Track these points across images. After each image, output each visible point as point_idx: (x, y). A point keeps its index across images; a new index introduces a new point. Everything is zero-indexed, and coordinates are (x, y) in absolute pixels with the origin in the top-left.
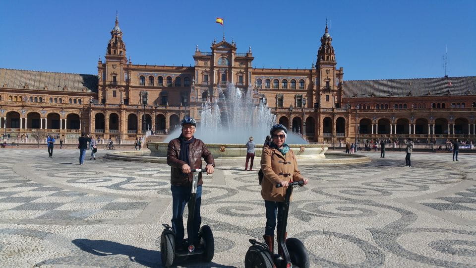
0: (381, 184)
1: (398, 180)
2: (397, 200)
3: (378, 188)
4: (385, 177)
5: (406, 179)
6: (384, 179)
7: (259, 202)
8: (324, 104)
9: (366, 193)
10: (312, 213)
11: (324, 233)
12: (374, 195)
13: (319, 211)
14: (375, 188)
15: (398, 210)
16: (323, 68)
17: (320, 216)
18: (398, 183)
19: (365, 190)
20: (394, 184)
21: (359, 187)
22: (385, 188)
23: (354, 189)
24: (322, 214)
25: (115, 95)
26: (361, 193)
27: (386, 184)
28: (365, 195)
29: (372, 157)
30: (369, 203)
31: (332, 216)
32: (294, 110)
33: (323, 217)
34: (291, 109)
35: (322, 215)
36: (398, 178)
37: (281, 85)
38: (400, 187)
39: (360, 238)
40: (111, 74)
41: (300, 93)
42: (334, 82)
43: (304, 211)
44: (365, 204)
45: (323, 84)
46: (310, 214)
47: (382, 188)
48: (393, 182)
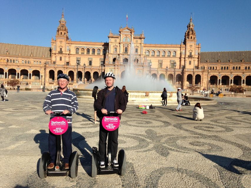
0: (224, 122)
1: (236, 118)
2: (238, 136)
3: (223, 124)
4: (227, 116)
5: (242, 118)
6: (226, 117)
7: (133, 135)
8: (188, 66)
9: (213, 129)
10: (171, 147)
11: (178, 170)
12: (219, 131)
13: (177, 146)
14: (220, 124)
15: (239, 146)
16: (188, 44)
17: (177, 151)
18: (237, 120)
19: (213, 126)
20: (234, 122)
21: (209, 124)
22: (228, 125)
23: (205, 125)
24: (178, 148)
25: (61, 59)
26: (210, 129)
27: (228, 121)
28: (213, 131)
29: (217, 100)
30: (216, 138)
31: (186, 151)
32: (168, 70)
33: (179, 151)
34: (167, 69)
35: (178, 150)
36: (236, 116)
37: (162, 54)
38: (238, 124)
39: (208, 177)
40: (59, 47)
41: (173, 59)
42: (195, 52)
43: (165, 145)
44: (213, 139)
45: (188, 54)
46: (169, 149)
47: (225, 125)
48: (233, 120)
